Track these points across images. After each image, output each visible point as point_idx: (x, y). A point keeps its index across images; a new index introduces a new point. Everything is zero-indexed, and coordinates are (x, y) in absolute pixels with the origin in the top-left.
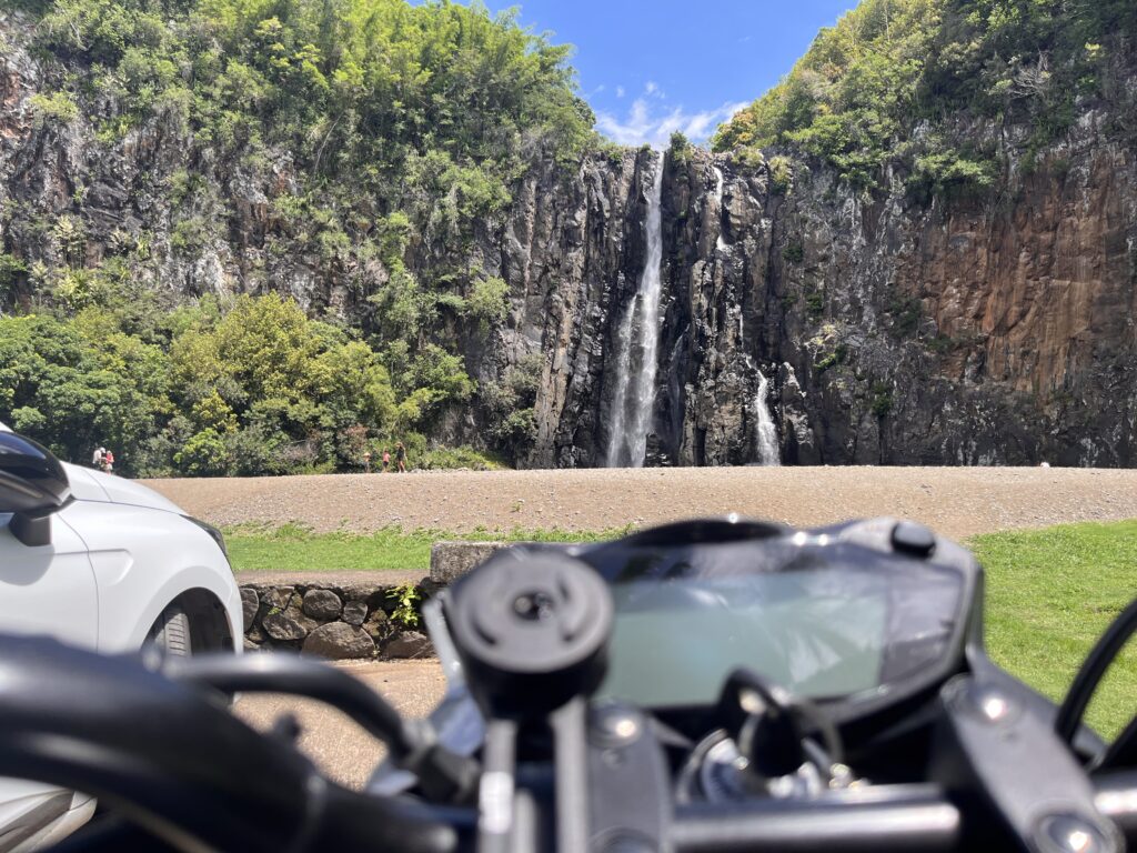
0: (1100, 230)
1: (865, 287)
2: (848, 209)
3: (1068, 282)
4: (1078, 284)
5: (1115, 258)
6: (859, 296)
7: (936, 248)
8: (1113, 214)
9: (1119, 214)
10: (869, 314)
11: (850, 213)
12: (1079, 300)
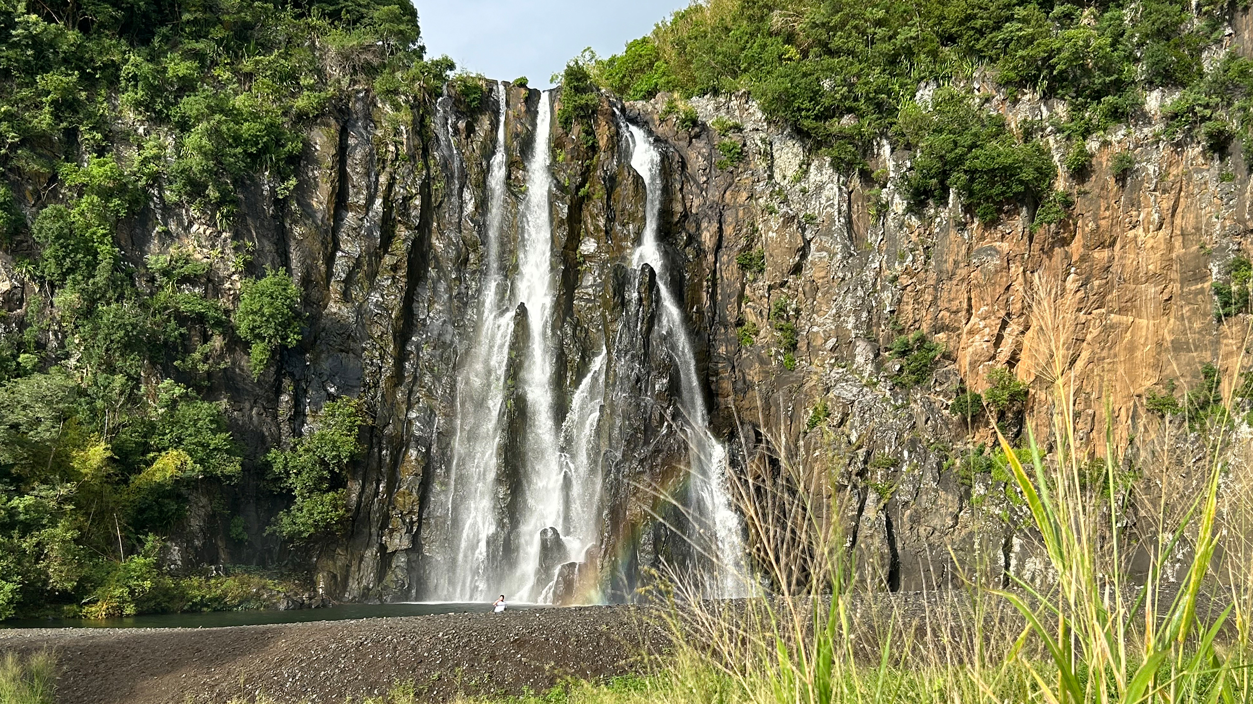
0: (1171, 250)
1: (857, 313)
2: (828, 200)
3: (1131, 319)
4: (1144, 322)
5: (1193, 288)
6: (850, 326)
7: (956, 263)
8: (1190, 229)
9: (1198, 229)
10: (862, 353)
11: (832, 205)
12: (1145, 345)
